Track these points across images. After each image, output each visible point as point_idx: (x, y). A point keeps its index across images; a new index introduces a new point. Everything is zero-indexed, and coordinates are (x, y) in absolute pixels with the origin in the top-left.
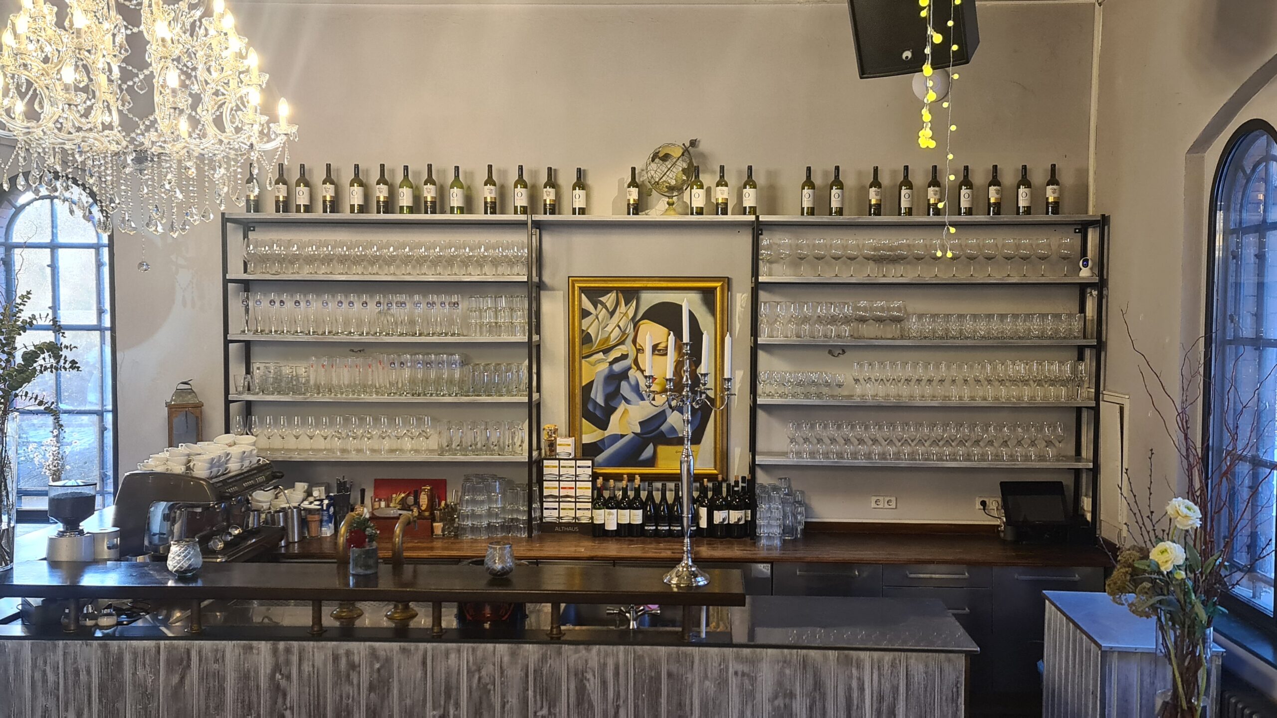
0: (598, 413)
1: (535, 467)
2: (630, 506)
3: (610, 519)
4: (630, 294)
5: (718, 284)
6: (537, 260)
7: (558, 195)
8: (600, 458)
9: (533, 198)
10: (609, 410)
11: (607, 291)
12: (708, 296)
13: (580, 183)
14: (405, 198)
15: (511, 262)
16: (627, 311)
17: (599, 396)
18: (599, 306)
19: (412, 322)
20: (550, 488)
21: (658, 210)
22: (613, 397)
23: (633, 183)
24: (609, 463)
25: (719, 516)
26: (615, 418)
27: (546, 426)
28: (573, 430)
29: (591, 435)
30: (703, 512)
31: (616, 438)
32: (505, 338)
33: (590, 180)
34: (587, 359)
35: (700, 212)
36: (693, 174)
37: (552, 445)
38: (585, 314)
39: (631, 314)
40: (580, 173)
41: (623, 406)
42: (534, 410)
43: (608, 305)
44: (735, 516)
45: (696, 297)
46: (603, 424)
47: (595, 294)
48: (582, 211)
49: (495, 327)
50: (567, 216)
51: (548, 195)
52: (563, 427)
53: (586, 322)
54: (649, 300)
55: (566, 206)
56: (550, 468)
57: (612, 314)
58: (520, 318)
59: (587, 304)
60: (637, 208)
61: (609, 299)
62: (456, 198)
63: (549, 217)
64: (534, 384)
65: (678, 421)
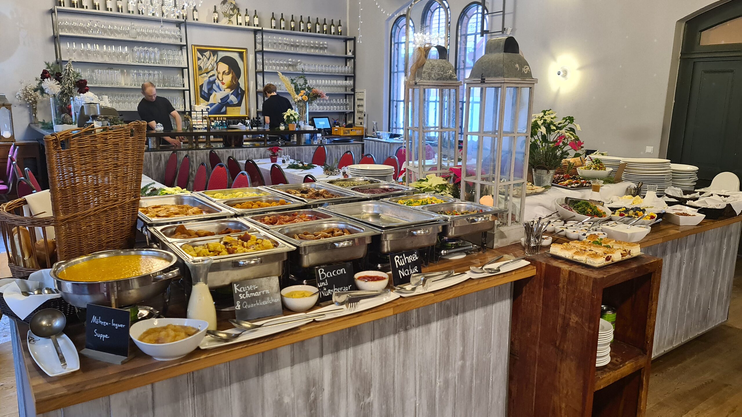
0: (205, 95)
4: (215, 52)
5: (244, 51)
11: (206, 51)
12: (241, 54)
16: (213, 59)
17: (205, 89)
18: (204, 56)
21: (225, 22)
22: (211, 89)
23: (215, 12)
28: (197, 102)
31: (213, 104)
33: (198, 8)
34: (201, 76)
35: (241, 24)
38: (199, 59)
39: (215, 60)
41: (214, 93)
43: (207, 56)
45: (237, 55)
46: (208, 100)
47: (202, 52)
51: (185, 12)
53: (199, 62)
54: (221, 55)
55: (190, 17)
57: (209, 59)
59: (199, 55)
60: (217, 20)
61: (207, 54)
65: (233, 99)
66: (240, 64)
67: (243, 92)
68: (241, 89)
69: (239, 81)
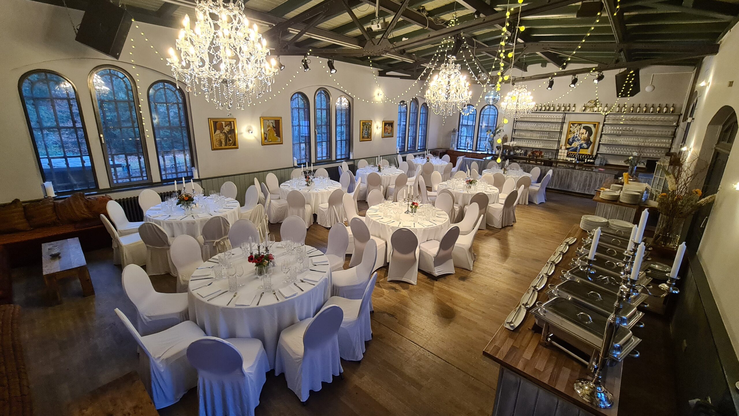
0: (570, 143)
1: (557, 150)
2: (573, 158)
3: (569, 159)
4: (580, 124)
5: (597, 123)
6: (564, 118)
7: (570, 108)
8: (569, 150)
9: (565, 109)
10: (572, 143)
11: (575, 124)
12: (595, 125)
13: (574, 106)
14: (544, 108)
15: (560, 119)
16: (579, 127)
17: (571, 140)
18: (574, 126)
19: (541, 127)
20: (559, 154)
21: (588, 111)
22: (574, 141)
23: (584, 106)
24: (571, 151)
25: (588, 160)
26: (573, 144)
27: (561, 144)
28: (565, 145)
29: (568, 146)
30: (586, 160)
31: (573, 147)
32: (556, 130)
33: (576, 106)
35: (596, 111)
36: (596, 105)
37: (561, 147)
38: (571, 127)
40: (575, 105)
41: (575, 142)
42: (559, 142)
44: (592, 161)
45: (592, 125)
46: (571, 145)
47: (573, 124)
48: (574, 111)
49: (555, 129)
50: (571, 112)
51: (568, 108)
52: (564, 144)
53: (571, 129)
54: (583, 125)
55: (571, 110)
56: (560, 151)
57: (576, 127)
58: (559, 128)
59: (572, 126)
60: (584, 110)
61: (576, 125)
62: (552, 109)
63: (567, 112)
64: (560, 138)
65: (585, 145)
66: (594, 130)
67: (591, 143)
68: (591, 141)
69: (591, 138)
